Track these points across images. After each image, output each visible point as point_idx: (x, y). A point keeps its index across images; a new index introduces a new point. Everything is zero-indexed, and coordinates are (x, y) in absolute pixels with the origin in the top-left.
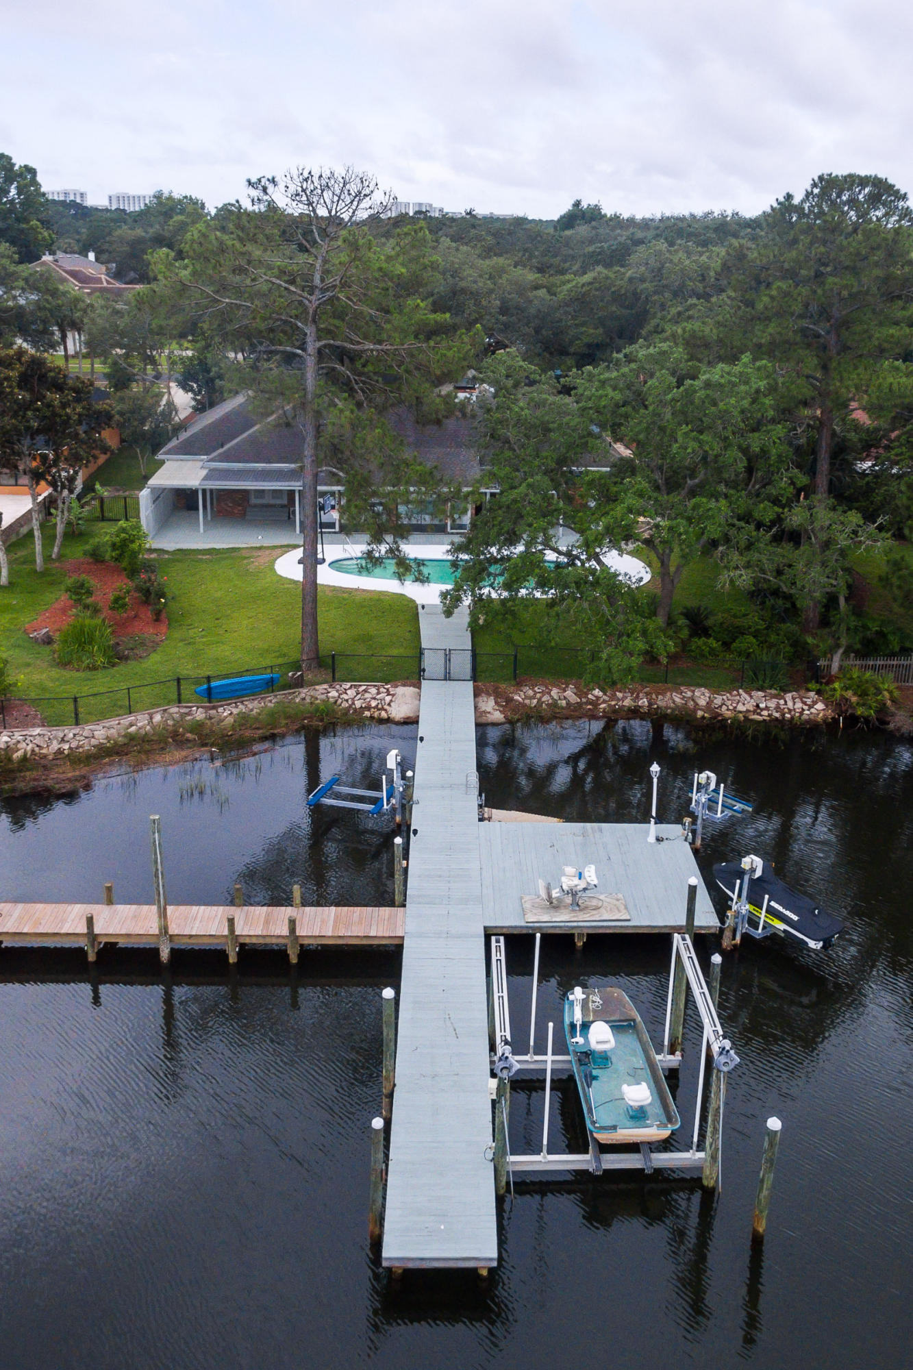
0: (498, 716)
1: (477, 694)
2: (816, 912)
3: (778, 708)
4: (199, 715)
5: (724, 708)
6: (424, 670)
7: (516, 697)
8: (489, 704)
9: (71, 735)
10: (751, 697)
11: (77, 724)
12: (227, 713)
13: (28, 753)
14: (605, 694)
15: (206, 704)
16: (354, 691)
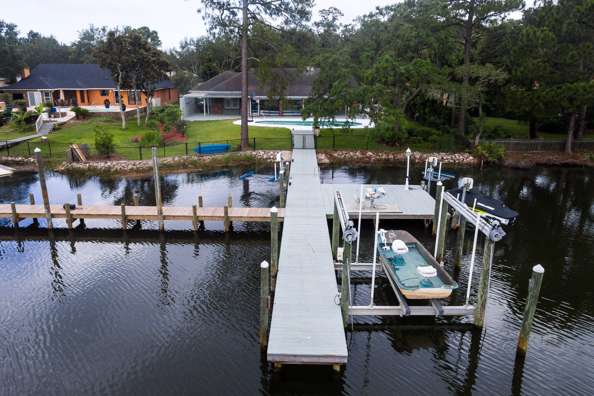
0: (327, 161)
1: (317, 153)
2: (504, 206)
3: (452, 159)
4: (196, 158)
6: (294, 145)
7: (334, 155)
8: (323, 157)
9: (138, 163)
10: (439, 155)
11: (141, 159)
12: (207, 158)
13: (118, 169)
14: (374, 154)
15: (198, 154)
16: (263, 153)
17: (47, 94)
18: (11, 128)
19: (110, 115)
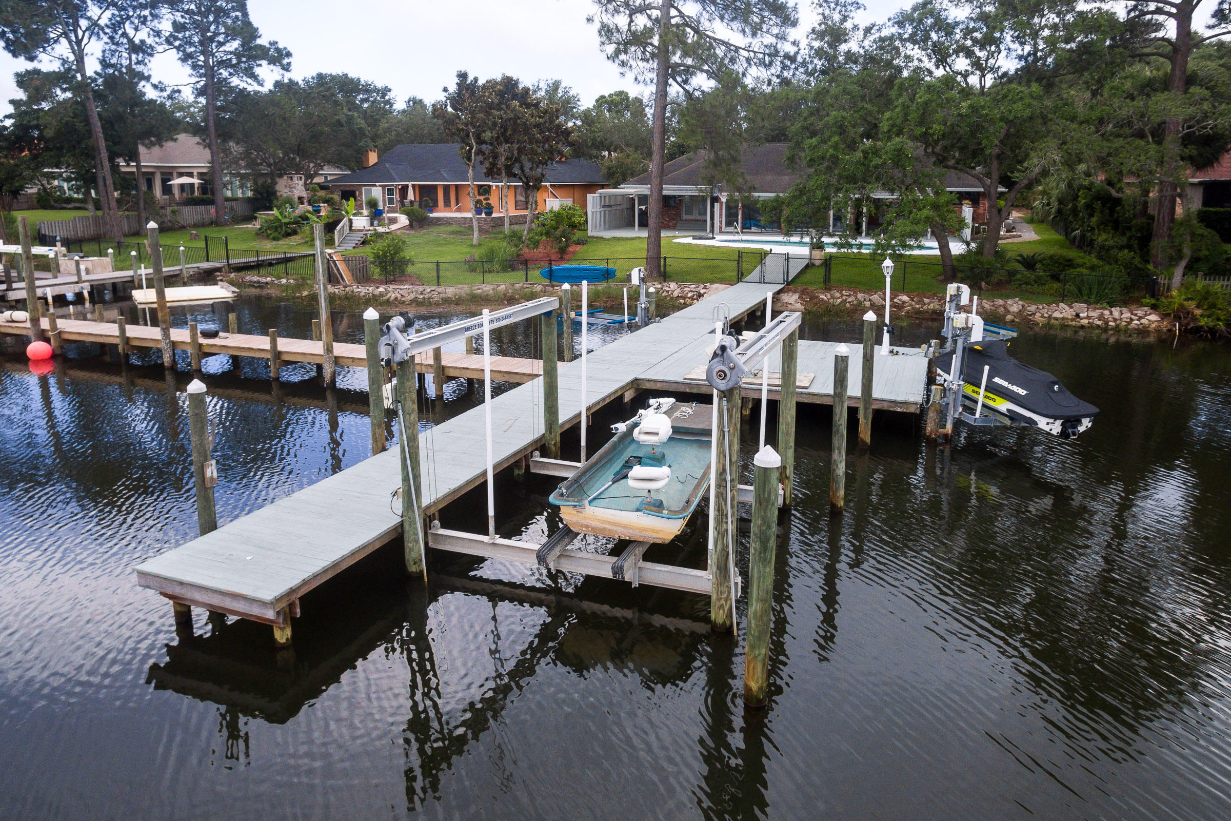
0: (798, 307)
2: (1056, 387)
3: (1101, 317)
5: (1038, 315)
7: (823, 297)
8: (792, 298)
9: (429, 290)
10: (1072, 308)
11: (438, 284)
13: (392, 299)
14: (912, 299)
15: (547, 282)
16: (676, 286)
17: (391, 192)
18: (302, 238)
19: (465, 224)
